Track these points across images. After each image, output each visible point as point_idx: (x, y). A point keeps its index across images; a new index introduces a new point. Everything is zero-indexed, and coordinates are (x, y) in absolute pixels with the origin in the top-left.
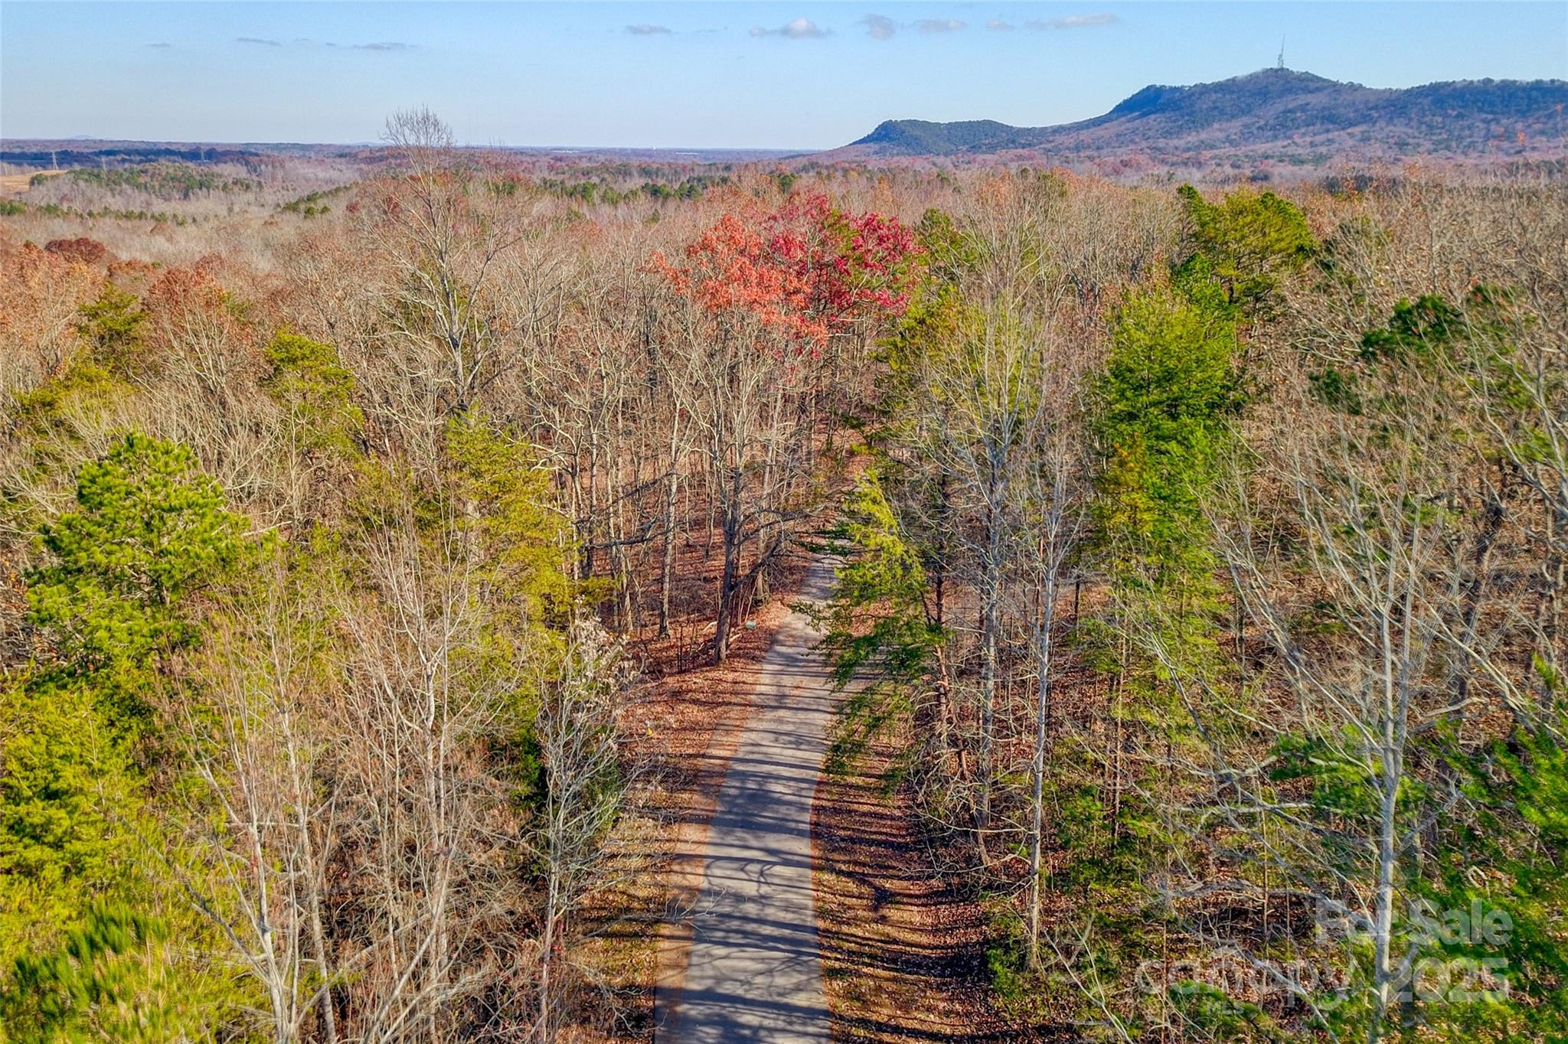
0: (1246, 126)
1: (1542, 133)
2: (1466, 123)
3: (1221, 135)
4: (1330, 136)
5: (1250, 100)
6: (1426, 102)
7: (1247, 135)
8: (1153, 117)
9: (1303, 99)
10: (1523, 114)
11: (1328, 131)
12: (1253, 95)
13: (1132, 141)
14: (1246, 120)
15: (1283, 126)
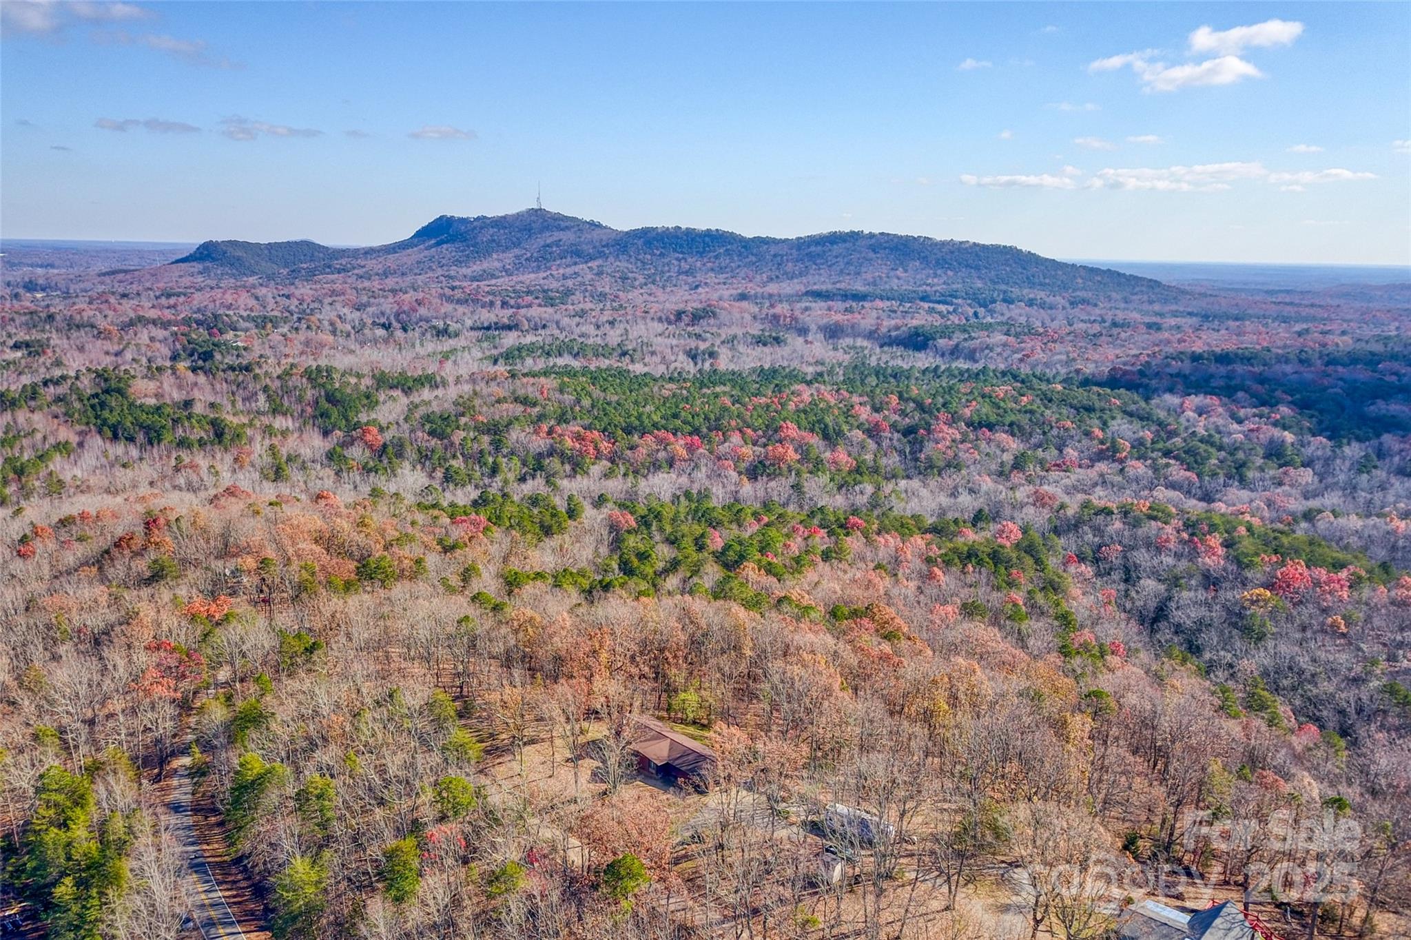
0: (517, 257)
1: (712, 270)
2: (666, 261)
3: (497, 265)
4: (577, 268)
5: (519, 235)
6: (640, 242)
7: (519, 266)
8: (445, 246)
9: (557, 235)
10: (701, 254)
11: (576, 264)
12: (520, 231)
13: (430, 268)
14: (517, 251)
15: (543, 259)
